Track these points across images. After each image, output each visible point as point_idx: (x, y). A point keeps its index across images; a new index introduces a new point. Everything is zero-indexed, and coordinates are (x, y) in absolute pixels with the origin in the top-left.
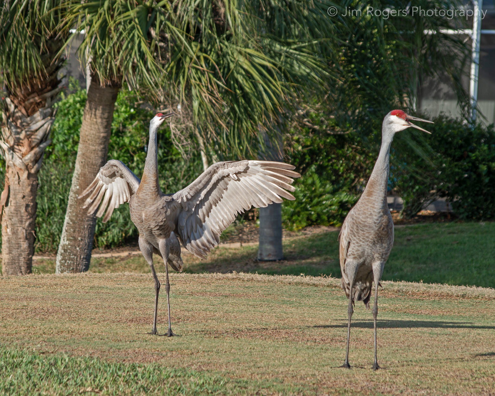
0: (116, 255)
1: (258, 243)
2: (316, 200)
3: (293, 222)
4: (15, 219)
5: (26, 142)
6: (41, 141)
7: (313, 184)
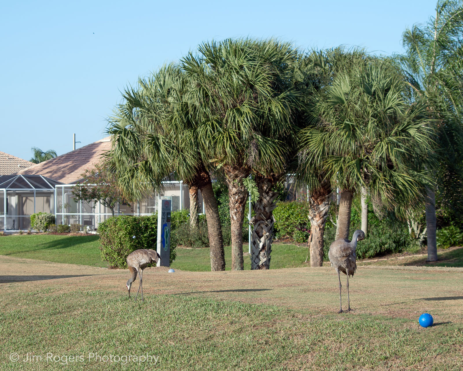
0: (372, 261)
1: (427, 255)
2: (453, 236)
3: (445, 245)
4: (315, 247)
5: (318, 215)
6: (325, 215)
7: (452, 229)
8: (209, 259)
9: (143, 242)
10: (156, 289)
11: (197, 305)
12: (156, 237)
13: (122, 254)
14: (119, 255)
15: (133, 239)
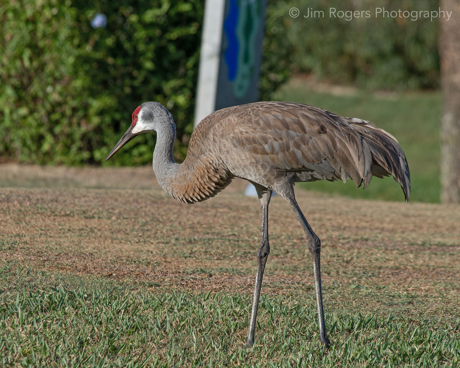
8: (436, 146)
9: (135, 48)
10: (190, 265)
11: (376, 352)
12: (200, 29)
13: (35, 98)
14: (20, 101)
15: (92, 29)
